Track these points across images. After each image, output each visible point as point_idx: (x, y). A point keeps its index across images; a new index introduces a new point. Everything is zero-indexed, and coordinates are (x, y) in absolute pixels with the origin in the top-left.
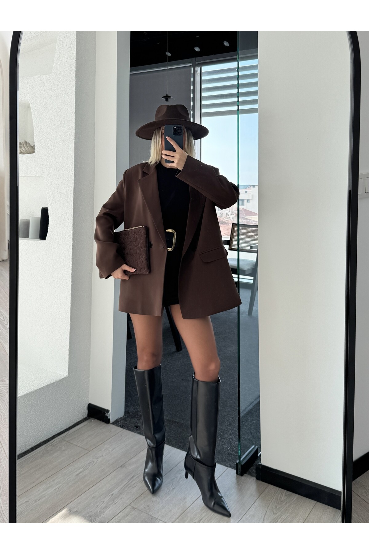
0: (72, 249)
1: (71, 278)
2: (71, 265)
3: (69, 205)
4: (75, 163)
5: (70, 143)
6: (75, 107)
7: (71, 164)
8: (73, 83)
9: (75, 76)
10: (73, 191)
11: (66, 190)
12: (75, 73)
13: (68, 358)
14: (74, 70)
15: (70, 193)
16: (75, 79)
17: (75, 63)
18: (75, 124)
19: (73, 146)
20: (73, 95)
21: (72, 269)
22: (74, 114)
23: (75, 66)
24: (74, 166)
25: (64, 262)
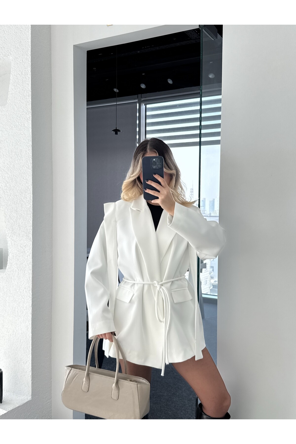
0: (31, 281)
1: (31, 309)
2: (31, 296)
3: (28, 238)
4: (33, 196)
5: (28, 176)
6: (31, 140)
7: (30, 197)
8: (30, 116)
9: (30, 108)
10: (32, 224)
11: (25, 223)
12: (31, 105)
13: (31, 383)
14: (30, 101)
15: (29, 226)
16: (31, 111)
17: (31, 94)
18: (32, 157)
19: (31, 179)
20: (30, 127)
21: (32, 299)
22: (31, 147)
23: (30, 97)
24: (32, 200)
25: (25, 293)
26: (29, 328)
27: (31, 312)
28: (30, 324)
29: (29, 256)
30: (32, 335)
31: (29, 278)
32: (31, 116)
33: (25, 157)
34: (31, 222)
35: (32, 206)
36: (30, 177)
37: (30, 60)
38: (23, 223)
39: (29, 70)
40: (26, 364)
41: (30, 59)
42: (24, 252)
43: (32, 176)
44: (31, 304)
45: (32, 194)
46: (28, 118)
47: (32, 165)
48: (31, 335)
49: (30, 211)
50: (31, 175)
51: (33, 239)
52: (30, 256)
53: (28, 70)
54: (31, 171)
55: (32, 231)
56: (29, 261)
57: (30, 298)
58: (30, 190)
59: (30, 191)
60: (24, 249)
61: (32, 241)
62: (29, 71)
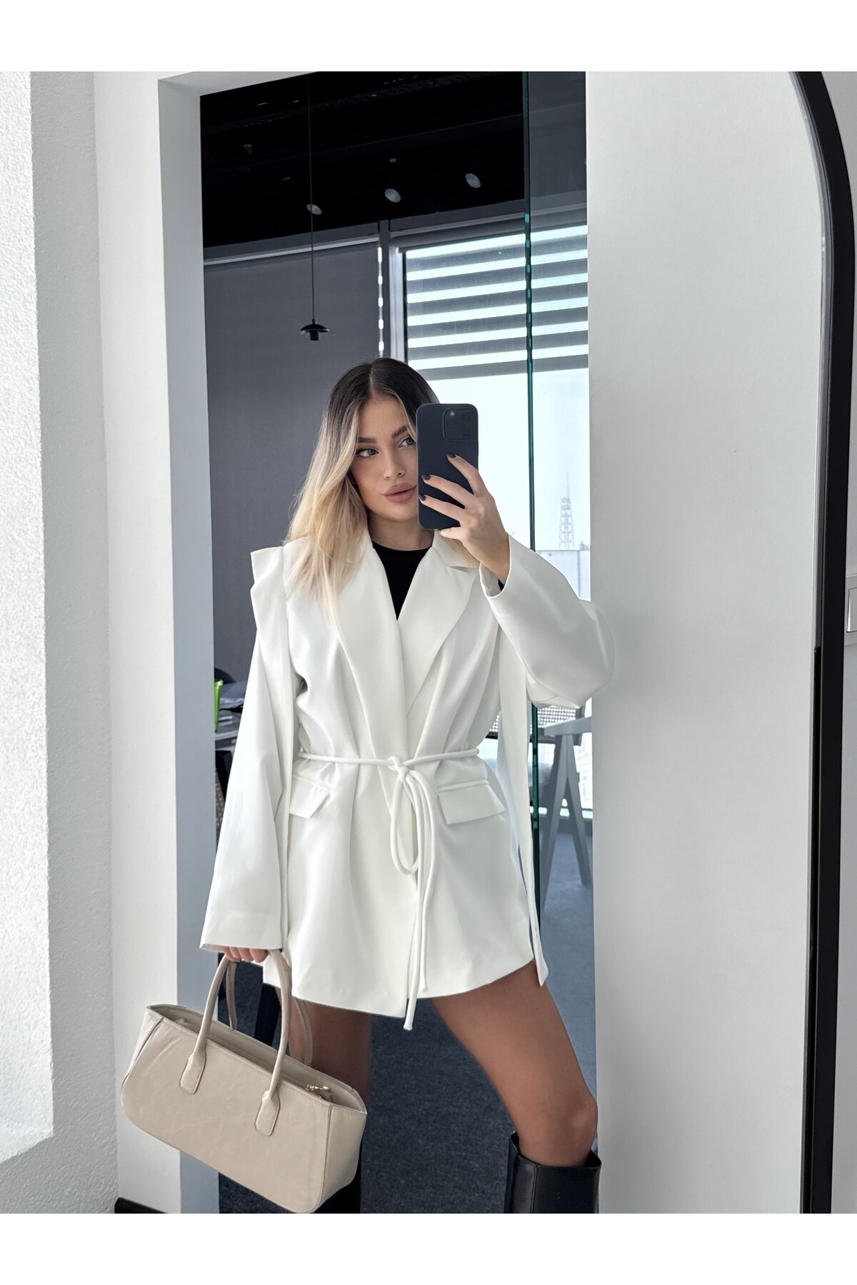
0: (45, 780)
1: (47, 863)
2: (45, 826)
3: (33, 652)
4: (45, 526)
5: (29, 467)
6: (37, 360)
7: (36, 529)
8: (30, 289)
9: (33, 266)
10: (43, 609)
11: (23, 607)
12: (33, 257)
13: (51, 1087)
14: (30, 246)
15: (35, 617)
16: (35, 276)
17: (33, 227)
18: (41, 411)
19: (40, 478)
20: (31, 324)
21: (50, 835)
22: (37, 382)
23: (33, 235)
24: (42, 538)
25: (27, 817)
26: (40, 922)
27: (47, 874)
28: (43, 909)
29: (36, 706)
30: (50, 944)
31: (39, 773)
32: (34, 289)
33: (19, 413)
34: (41, 604)
35: (42, 557)
36: (34, 469)
37: (30, 128)
38: (19, 609)
39: (25, 155)
40: (34, 1029)
41: (30, 122)
42: (22, 695)
43: (42, 466)
44: (46, 849)
45: (41, 520)
46: (26, 295)
47: (40, 435)
48: (47, 941)
49: (38, 573)
50: (39, 464)
51: (47, 655)
52: (39, 706)
53: (23, 156)
54: (36, 452)
55: (46, 631)
56: (38, 721)
57: (42, 831)
58: (37, 508)
59: (36, 512)
60: (22, 687)
61: (45, 659)
62: (27, 158)
